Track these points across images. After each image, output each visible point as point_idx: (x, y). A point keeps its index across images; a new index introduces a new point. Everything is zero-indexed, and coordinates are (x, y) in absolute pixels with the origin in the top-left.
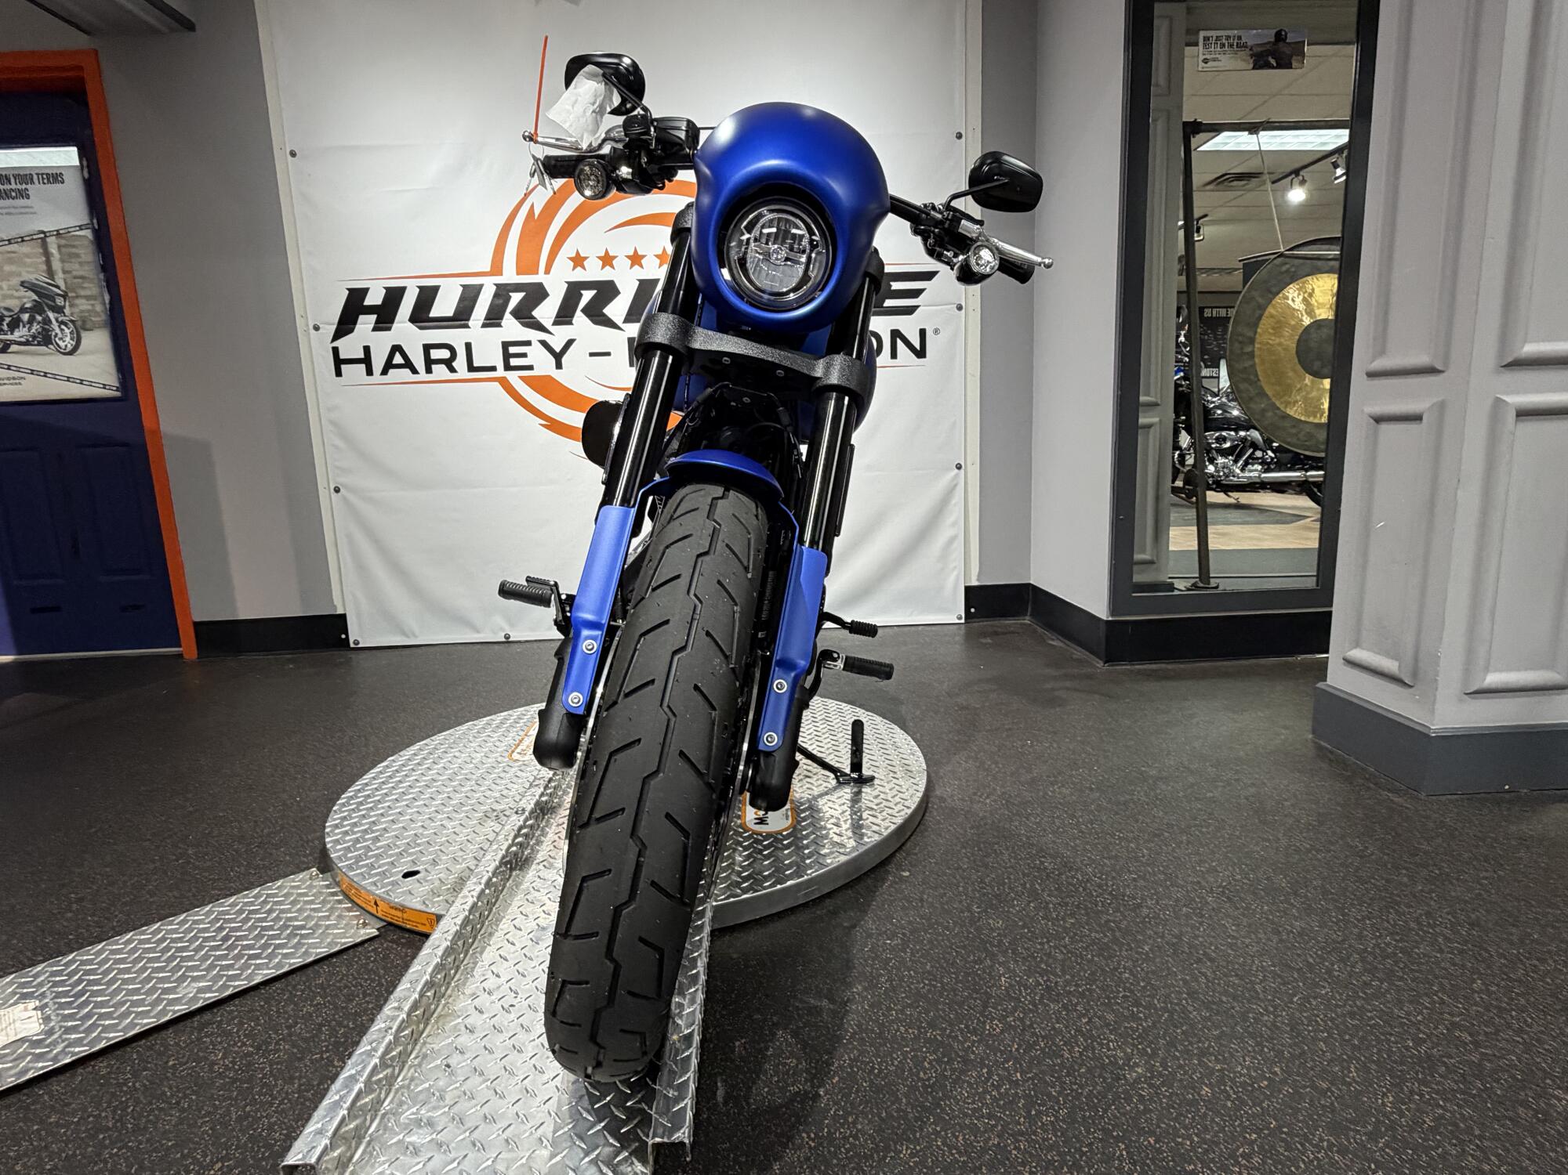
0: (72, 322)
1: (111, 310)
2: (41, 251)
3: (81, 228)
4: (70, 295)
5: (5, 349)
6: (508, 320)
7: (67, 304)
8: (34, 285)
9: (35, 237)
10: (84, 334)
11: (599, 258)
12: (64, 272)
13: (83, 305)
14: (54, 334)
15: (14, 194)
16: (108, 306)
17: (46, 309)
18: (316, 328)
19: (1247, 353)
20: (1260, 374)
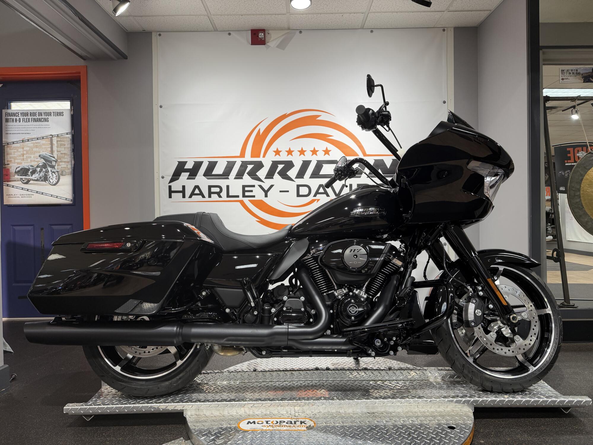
0: (57, 172)
1: (74, 167)
2: (50, 142)
3: (67, 134)
4: (58, 161)
5: (27, 183)
6: (246, 176)
7: (57, 164)
8: (44, 156)
9: (48, 137)
10: (61, 177)
11: (286, 151)
12: (57, 151)
13: (63, 165)
14: (49, 176)
15: (43, 120)
16: (73, 166)
17: (48, 166)
18: (163, 177)
19: (577, 196)
20: (583, 205)
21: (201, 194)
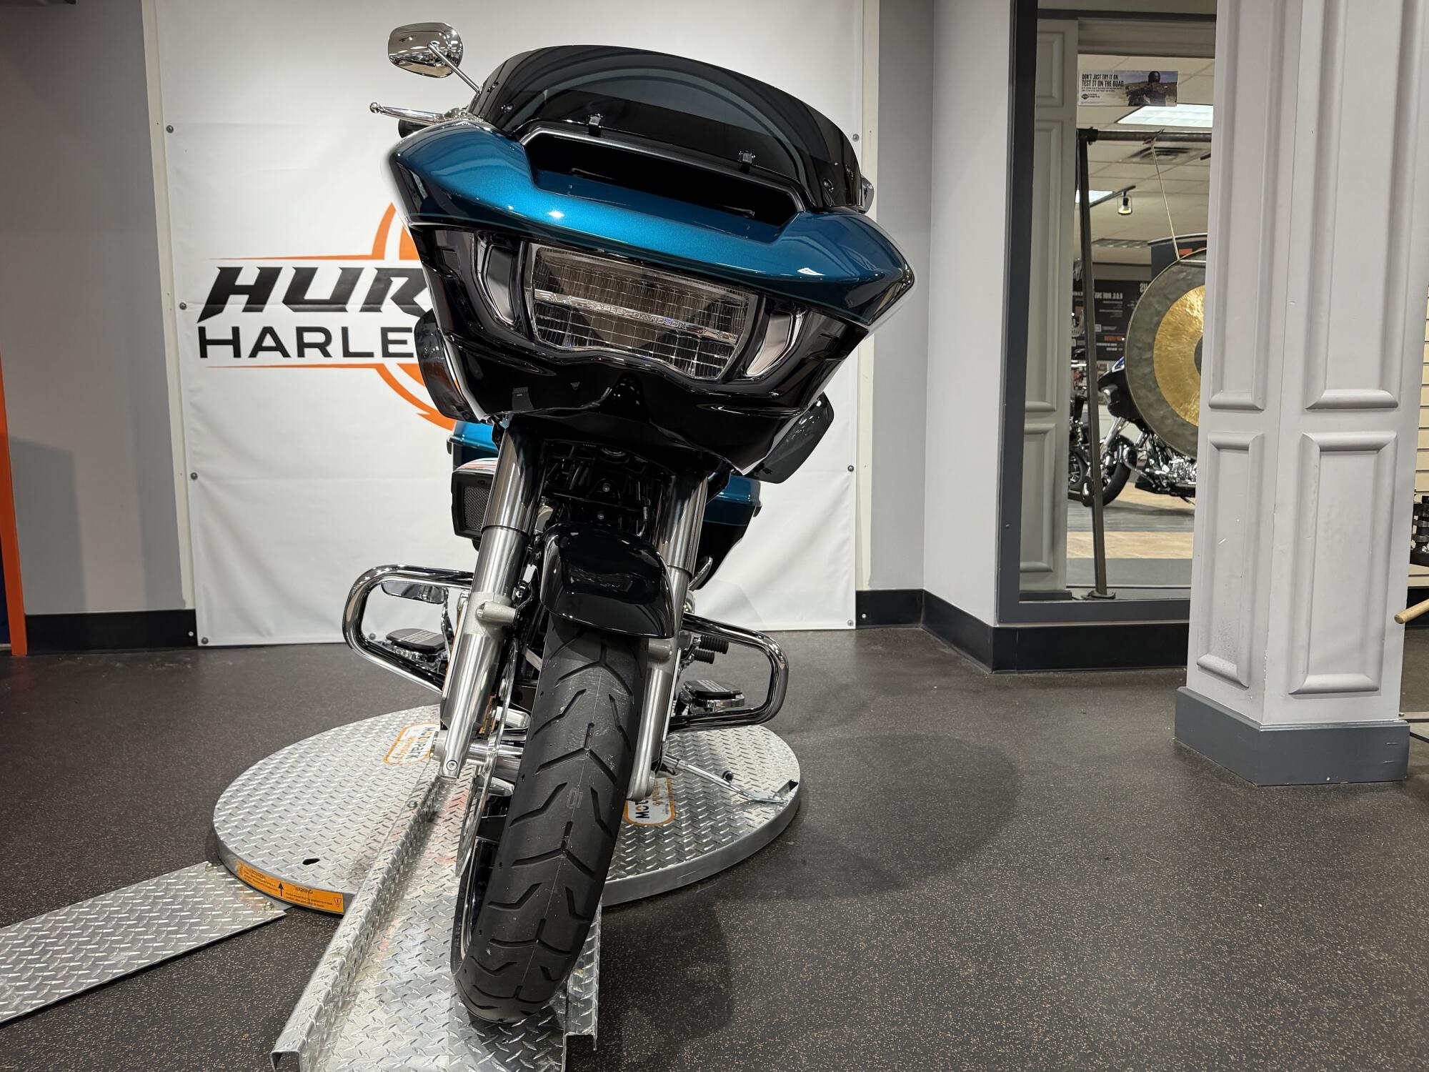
6: (389, 305)
18: (183, 307)
19: (1146, 360)
20: (1159, 380)
21: (280, 347)
